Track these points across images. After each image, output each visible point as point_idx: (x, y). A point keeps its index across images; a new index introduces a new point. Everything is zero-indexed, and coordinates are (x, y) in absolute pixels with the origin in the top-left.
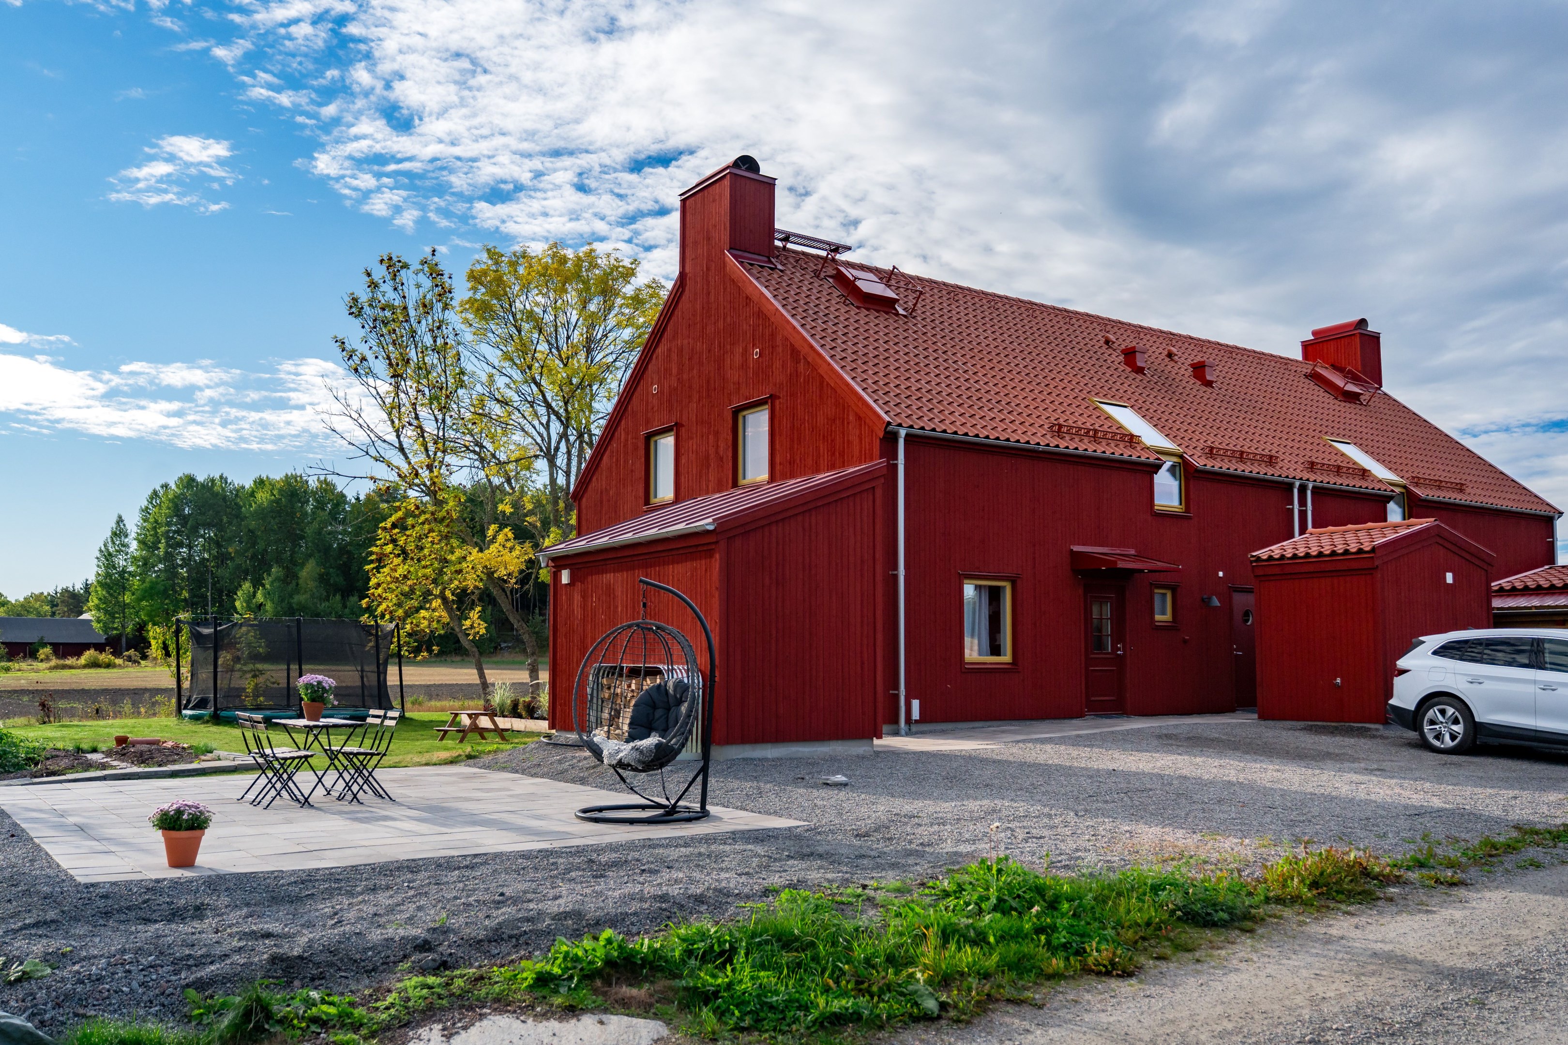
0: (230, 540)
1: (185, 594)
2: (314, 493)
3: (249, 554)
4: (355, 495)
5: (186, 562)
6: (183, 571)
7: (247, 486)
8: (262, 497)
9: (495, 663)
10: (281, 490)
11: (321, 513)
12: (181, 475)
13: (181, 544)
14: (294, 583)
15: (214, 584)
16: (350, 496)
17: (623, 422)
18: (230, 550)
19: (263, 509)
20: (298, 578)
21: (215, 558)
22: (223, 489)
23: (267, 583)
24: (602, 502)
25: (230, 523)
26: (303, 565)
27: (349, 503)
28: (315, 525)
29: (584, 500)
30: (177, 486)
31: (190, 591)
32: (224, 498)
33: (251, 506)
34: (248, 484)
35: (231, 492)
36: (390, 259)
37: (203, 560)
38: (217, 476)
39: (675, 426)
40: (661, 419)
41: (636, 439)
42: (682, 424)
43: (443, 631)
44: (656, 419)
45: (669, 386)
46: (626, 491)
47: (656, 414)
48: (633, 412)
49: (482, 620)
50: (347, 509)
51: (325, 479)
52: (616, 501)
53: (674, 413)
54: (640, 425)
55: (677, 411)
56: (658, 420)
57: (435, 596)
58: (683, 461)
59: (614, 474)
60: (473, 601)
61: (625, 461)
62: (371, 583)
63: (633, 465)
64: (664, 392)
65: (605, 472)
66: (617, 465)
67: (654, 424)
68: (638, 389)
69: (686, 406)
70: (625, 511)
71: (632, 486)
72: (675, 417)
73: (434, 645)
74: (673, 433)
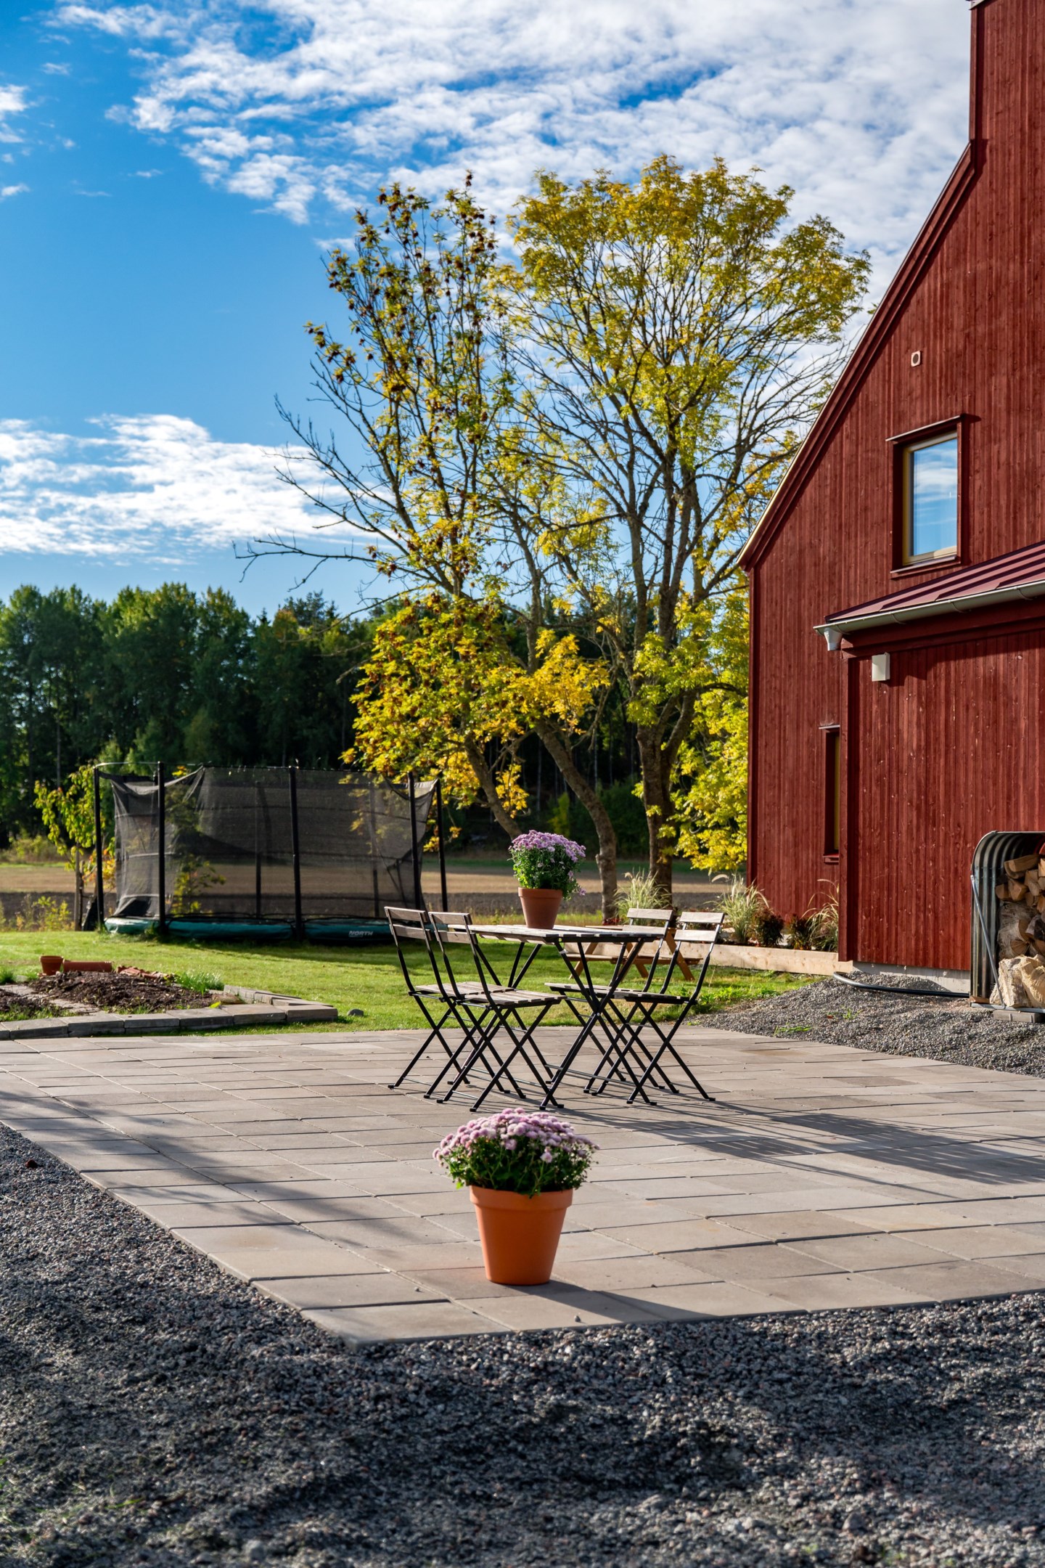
0: (85, 682)
1: (25, 760)
2: (204, 611)
3: (113, 701)
4: (260, 614)
5: (26, 714)
6: (21, 726)
7: (109, 603)
8: (131, 618)
9: (470, 863)
10: (157, 607)
11: (216, 641)
12: (17, 587)
13: (18, 689)
14: (177, 742)
15: (64, 744)
16: (254, 616)
17: (846, 425)
18: (88, 695)
19: (133, 636)
20: (182, 737)
21: (66, 707)
22: (76, 607)
23: (140, 743)
24: (801, 567)
25: (85, 657)
26: (189, 719)
27: (253, 626)
29: (765, 567)
30: (14, 604)
31: (32, 755)
32: (78, 619)
33: (116, 631)
34: (110, 598)
35: (87, 611)
36: (397, 193)
37: (49, 710)
38: (68, 589)
39: (960, 425)
40: (928, 411)
41: (873, 451)
42: (977, 419)
43: (469, 803)
44: (918, 412)
45: (947, 350)
46: (853, 545)
47: (919, 404)
48: (867, 405)
49: (521, 787)
50: (251, 635)
51: (220, 591)
52: (832, 565)
53: (960, 399)
54: (883, 425)
55: (964, 396)
56: (922, 414)
57: (460, 744)
58: (978, 483)
59: (827, 516)
60: (509, 755)
61: (850, 493)
62: (359, 723)
63: (866, 498)
64: (935, 361)
65: (807, 515)
66: (833, 500)
67: (913, 422)
68: (880, 362)
69: (983, 383)
70: (852, 581)
71: (866, 535)
72: (959, 409)
73: (451, 825)
74: (955, 435)
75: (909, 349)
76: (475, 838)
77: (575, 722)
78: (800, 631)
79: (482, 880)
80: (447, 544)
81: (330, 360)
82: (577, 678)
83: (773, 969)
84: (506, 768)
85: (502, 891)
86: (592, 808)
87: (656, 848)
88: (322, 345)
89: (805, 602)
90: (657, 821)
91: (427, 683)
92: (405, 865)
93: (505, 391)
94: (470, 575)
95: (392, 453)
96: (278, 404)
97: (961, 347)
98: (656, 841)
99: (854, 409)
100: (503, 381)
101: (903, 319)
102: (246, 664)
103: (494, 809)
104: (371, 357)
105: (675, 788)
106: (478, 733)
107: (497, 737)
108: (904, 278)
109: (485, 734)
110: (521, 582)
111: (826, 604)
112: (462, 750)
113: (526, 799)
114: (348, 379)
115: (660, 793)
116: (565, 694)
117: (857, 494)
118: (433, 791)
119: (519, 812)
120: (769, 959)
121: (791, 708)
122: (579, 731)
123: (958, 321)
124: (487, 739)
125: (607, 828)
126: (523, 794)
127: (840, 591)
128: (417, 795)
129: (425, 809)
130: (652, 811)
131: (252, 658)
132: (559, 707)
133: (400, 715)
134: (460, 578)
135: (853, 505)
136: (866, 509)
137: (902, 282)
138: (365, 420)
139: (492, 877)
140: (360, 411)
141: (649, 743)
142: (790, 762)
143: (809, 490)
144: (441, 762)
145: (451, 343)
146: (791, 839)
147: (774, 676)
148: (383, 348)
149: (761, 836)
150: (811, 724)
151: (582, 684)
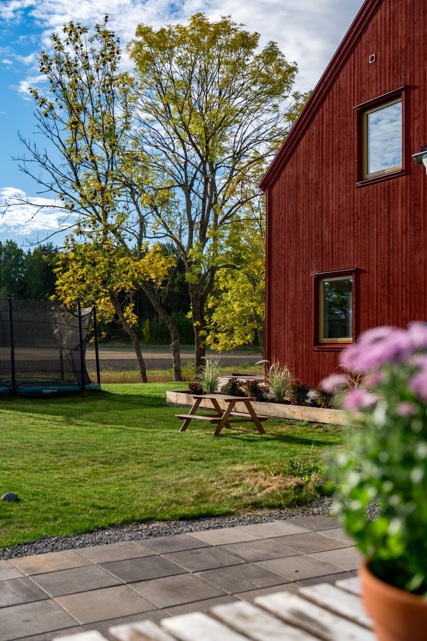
2: (5, 249)
4: (28, 250)
9: (111, 347)
16: (25, 250)
17: (326, 104)
24: (297, 186)
27: (24, 255)
28: (6, 267)
36: (72, 26)
39: (403, 93)
40: (381, 88)
41: (343, 116)
42: (415, 87)
43: (110, 321)
44: (374, 90)
45: (394, 50)
46: (330, 171)
47: (374, 84)
48: (339, 91)
49: (135, 314)
50: (24, 258)
51: (11, 241)
52: (317, 183)
53: (403, 78)
54: (350, 100)
55: (406, 75)
56: (377, 90)
57: (106, 293)
58: (416, 126)
59: (314, 156)
60: (129, 299)
61: (329, 141)
62: (58, 283)
63: (339, 143)
64: (385, 58)
65: (301, 157)
66: (317, 147)
67: (371, 95)
68: (348, 65)
69: (419, 66)
70: (330, 191)
71: (339, 164)
72: (403, 83)
73: (102, 331)
74: (401, 99)
75: (368, 54)
76: (112, 337)
77: (160, 283)
78: (297, 221)
79: (116, 354)
80: (99, 194)
81: (41, 106)
82: (161, 263)
83: (307, 419)
84: (128, 305)
85: (124, 358)
86: (168, 323)
87: (198, 341)
88: (37, 98)
89: (300, 205)
90: (199, 328)
91: (90, 263)
92: (76, 352)
93: (127, 123)
94: (111, 212)
95: (73, 157)
96: (19, 135)
97: (403, 47)
98: (198, 338)
99: (331, 94)
100: (126, 117)
101: (363, 38)
102: (22, 270)
103: (123, 323)
104: (61, 107)
105: (206, 314)
106: (115, 288)
107: (123, 290)
108: (364, 13)
109: (118, 289)
110: (134, 222)
111: (314, 205)
112: (107, 296)
113: (136, 319)
114: (50, 116)
115: (199, 315)
116: (156, 270)
117: (333, 141)
118: (92, 312)
119: (134, 325)
120: (304, 413)
121: (292, 265)
122: (162, 288)
123: (401, 31)
124: (119, 291)
125: (175, 332)
126: (135, 317)
127: (322, 197)
128: (83, 314)
129: (87, 321)
130: (197, 323)
131: (25, 268)
132: (153, 276)
133: (77, 279)
134: (106, 214)
135: (331, 148)
136: (339, 149)
137: (363, 15)
138: (60, 141)
139: (119, 352)
140: (58, 137)
141: (195, 293)
142: (291, 294)
143: (302, 143)
144: (97, 302)
145: (99, 96)
146: (292, 337)
147: (281, 247)
148: (68, 102)
149: (273, 336)
150: (304, 273)
151: (163, 266)
